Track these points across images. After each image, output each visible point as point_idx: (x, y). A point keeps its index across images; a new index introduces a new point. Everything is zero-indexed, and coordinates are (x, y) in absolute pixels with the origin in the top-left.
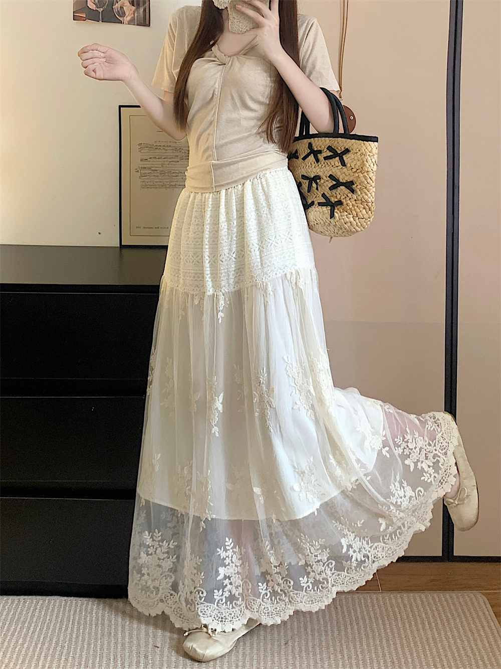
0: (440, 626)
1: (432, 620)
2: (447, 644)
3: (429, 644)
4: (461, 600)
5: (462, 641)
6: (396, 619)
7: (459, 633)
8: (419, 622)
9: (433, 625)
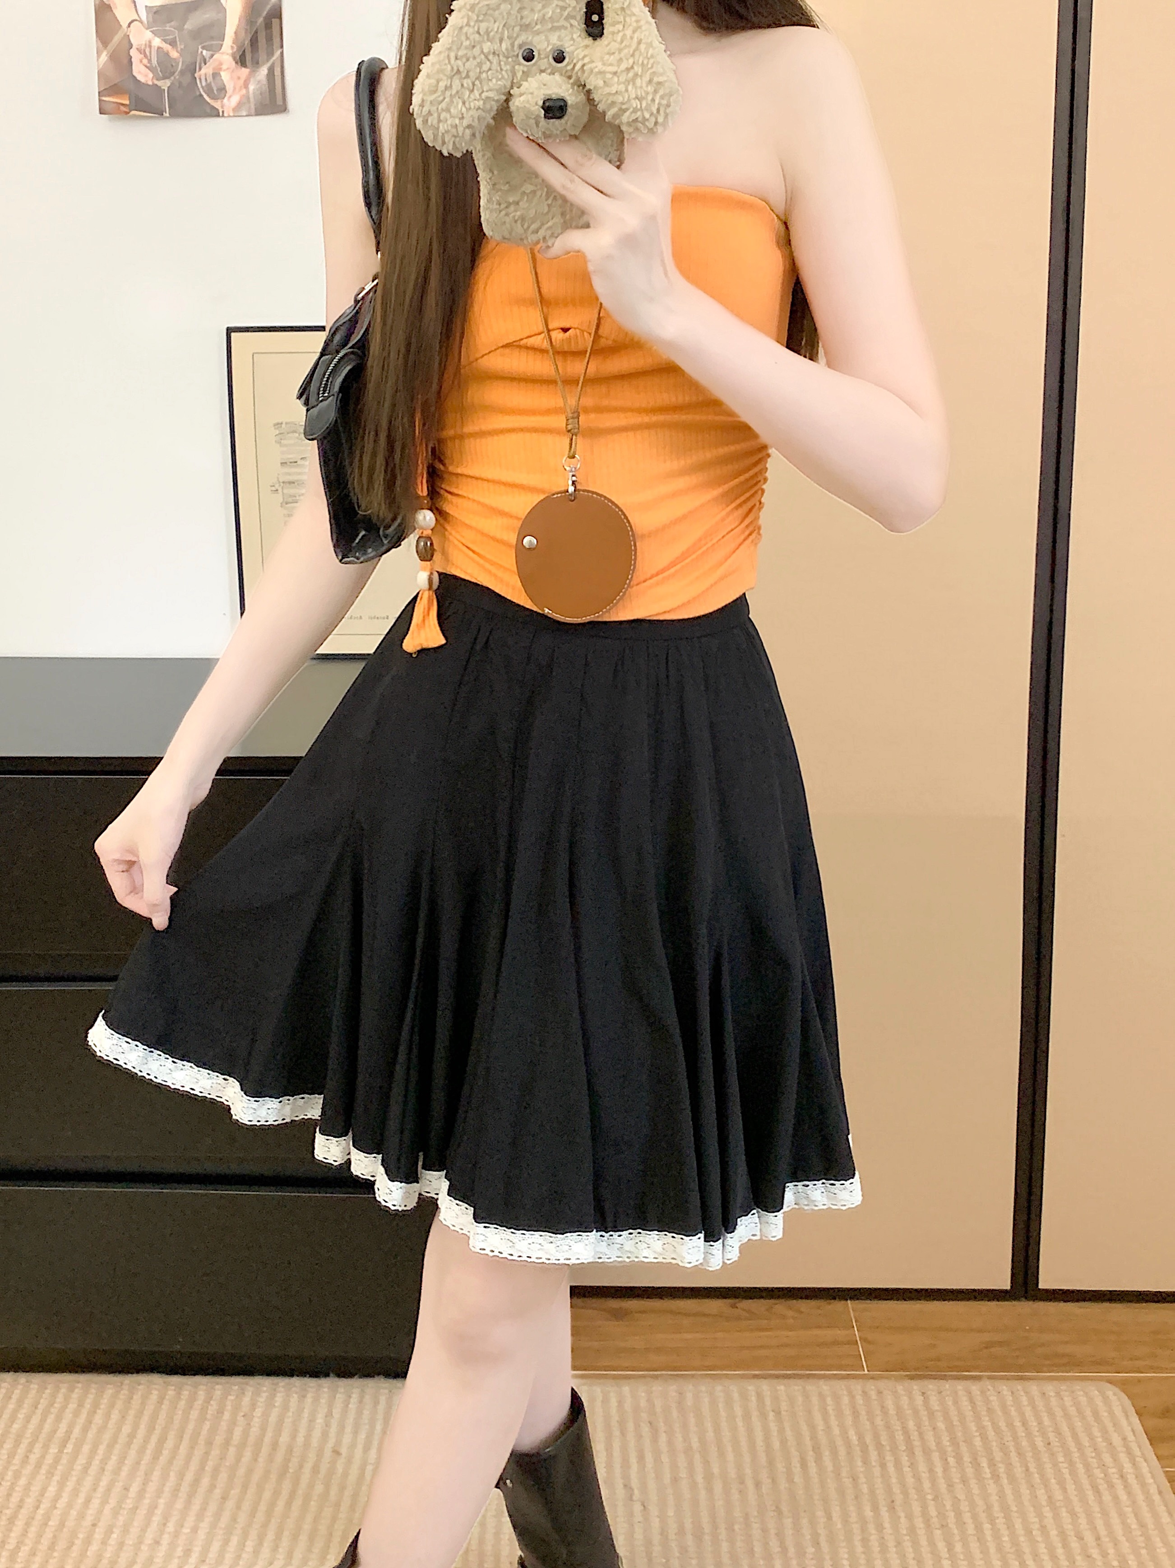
0: (1019, 1471)
1: (998, 1456)
2: (1037, 1520)
3: (992, 1522)
4: (1068, 1401)
5: (1073, 1514)
6: (911, 1452)
7: (1064, 1490)
8: (967, 1458)
9: (1001, 1468)
